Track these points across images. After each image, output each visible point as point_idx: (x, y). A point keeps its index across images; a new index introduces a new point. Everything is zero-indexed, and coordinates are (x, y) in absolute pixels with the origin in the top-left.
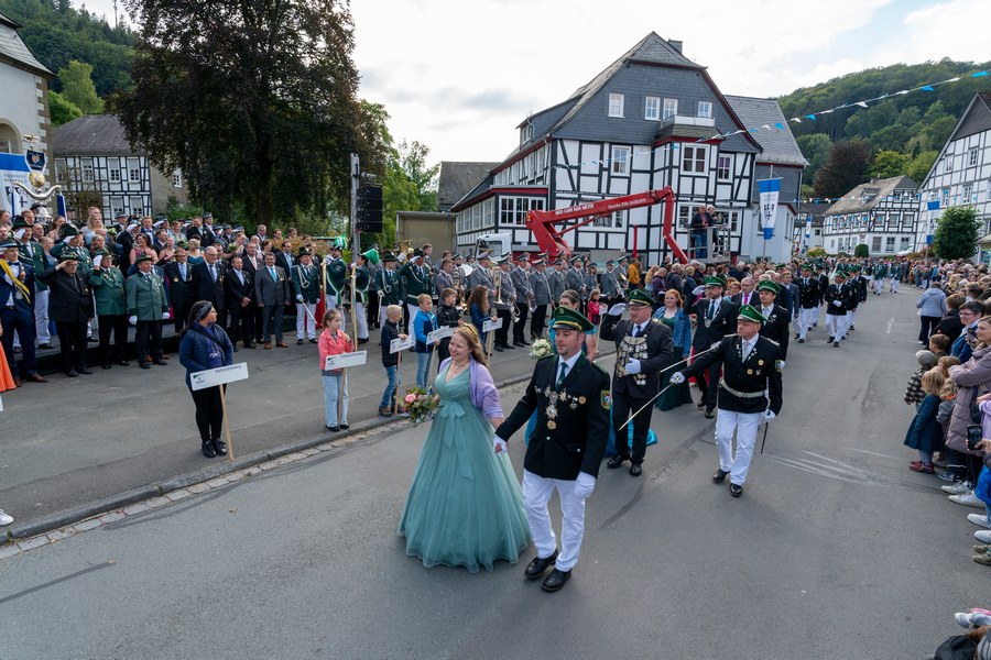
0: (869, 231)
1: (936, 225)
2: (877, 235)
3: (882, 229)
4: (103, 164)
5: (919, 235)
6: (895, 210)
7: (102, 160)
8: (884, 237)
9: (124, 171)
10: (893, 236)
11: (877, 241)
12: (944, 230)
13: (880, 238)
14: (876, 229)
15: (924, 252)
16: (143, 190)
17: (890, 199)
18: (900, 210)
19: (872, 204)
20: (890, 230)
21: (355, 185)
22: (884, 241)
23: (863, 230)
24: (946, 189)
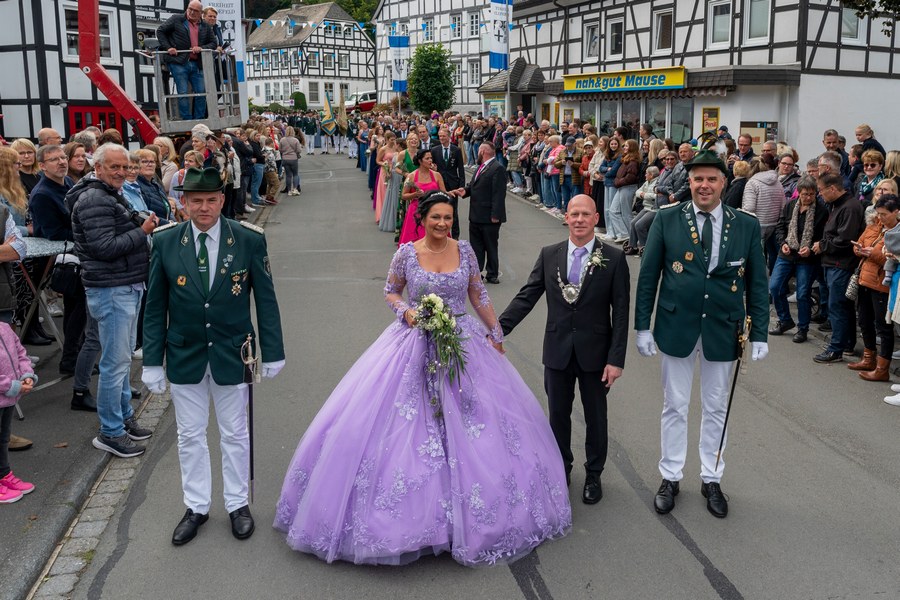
0: (303, 74)
1: (404, 66)
2: (313, 80)
3: (316, 72)
5: (380, 81)
6: (328, 47)
8: (321, 83)
10: (331, 81)
11: (314, 86)
12: (420, 74)
13: (316, 84)
14: (311, 72)
15: (395, 102)
17: (321, 32)
18: (334, 47)
19: (302, 37)
20: (327, 73)
22: (321, 88)
23: (294, 72)
24: (404, 21)
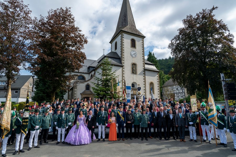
4: (175, 87)
7: (175, 86)
9: (179, 88)
16: (183, 92)
21: (223, 83)
